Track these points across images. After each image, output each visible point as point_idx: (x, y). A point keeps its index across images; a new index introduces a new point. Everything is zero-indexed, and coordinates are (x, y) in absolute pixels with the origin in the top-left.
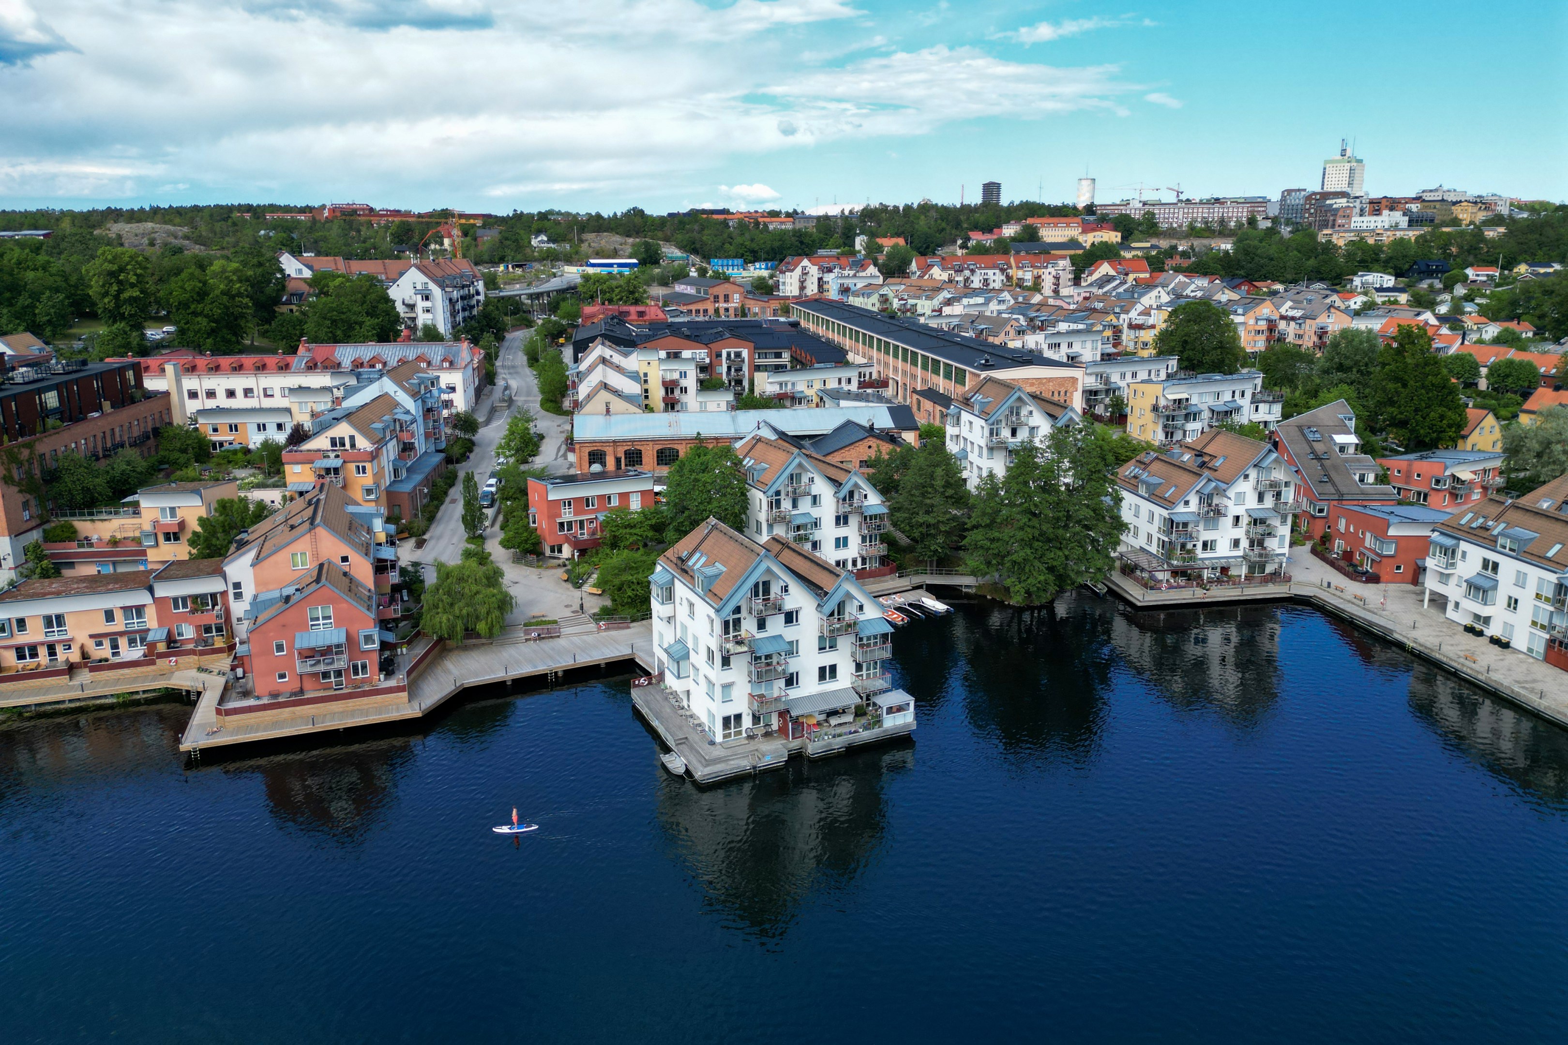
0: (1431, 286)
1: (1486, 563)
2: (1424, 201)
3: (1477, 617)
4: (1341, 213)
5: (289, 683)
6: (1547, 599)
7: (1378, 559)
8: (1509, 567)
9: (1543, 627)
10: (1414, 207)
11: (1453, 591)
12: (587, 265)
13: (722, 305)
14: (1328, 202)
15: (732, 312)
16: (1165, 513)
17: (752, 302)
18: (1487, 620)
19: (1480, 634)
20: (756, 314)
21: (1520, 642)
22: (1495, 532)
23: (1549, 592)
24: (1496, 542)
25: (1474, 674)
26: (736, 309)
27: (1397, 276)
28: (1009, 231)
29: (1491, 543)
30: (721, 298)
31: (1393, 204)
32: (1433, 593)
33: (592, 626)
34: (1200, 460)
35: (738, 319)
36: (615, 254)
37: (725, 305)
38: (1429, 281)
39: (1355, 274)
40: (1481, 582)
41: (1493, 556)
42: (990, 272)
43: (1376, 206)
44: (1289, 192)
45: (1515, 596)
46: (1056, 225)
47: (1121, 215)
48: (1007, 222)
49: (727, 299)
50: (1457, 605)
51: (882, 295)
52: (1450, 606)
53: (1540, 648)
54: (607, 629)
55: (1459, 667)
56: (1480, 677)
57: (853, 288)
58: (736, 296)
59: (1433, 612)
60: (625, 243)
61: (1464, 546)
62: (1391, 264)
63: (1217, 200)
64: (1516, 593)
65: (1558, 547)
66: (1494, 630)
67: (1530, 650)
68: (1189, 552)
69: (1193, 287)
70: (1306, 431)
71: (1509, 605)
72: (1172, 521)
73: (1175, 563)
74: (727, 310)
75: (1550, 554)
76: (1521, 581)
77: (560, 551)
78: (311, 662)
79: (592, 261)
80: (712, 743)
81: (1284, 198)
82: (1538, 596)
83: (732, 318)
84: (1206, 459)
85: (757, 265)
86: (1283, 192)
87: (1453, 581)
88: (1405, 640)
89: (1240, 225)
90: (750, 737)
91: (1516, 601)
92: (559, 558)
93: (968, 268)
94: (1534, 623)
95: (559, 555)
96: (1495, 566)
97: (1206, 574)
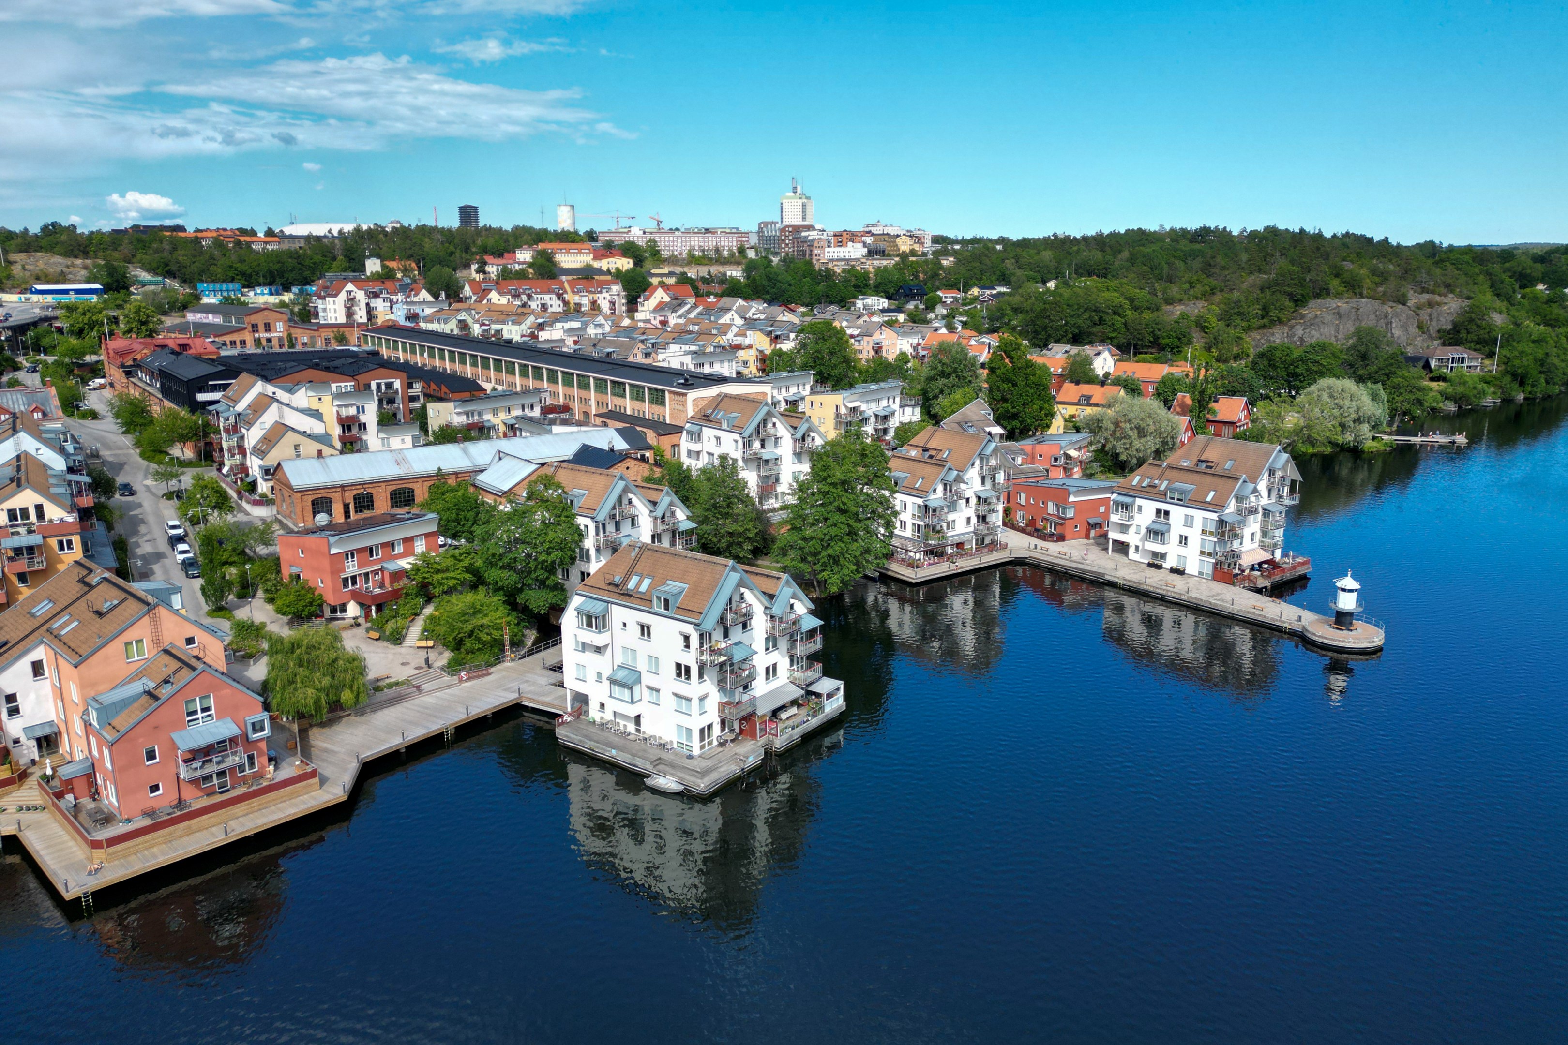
0: (916, 307)
1: (1158, 512)
2: (873, 235)
3: (1155, 554)
4: (816, 244)
5: (164, 797)
6: (1211, 533)
7: (1062, 522)
8: (1177, 513)
9: (1210, 554)
10: (869, 240)
11: (1132, 538)
12: (32, 293)
13: (264, 335)
14: (803, 234)
15: (275, 342)
16: (920, 501)
17: (299, 331)
18: (1163, 556)
19: (1159, 567)
20: (304, 344)
21: (1192, 568)
22: (1162, 488)
23: (1212, 527)
24: (1165, 495)
25: (1177, 596)
26: (280, 339)
27: (889, 298)
28: (524, 256)
29: (1162, 497)
30: (261, 327)
31: (853, 237)
32: (1115, 541)
33: (447, 679)
34: (927, 454)
35: (284, 350)
36: (62, 278)
37: (267, 335)
38: (915, 303)
39: (856, 297)
40: (1157, 527)
41: (1164, 507)
42: (547, 297)
43: (842, 238)
44: (766, 224)
45: (1184, 534)
46: (568, 252)
47: (626, 242)
48: (520, 247)
49: (268, 328)
50: (1137, 548)
51: (460, 321)
52: (1132, 550)
53: (1208, 570)
54: (469, 679)
55: (1164, 593)
56: (1183, 597)
57: (421, 314)
58: (280, 326)
59: (1118, 557)
60: (73, 265)
61: (1139, 501)
62: (881, 289)
63: (707, 231)
64: (1185, 531)
65: (1212, 494)
66: (1170, 562)
67: (1201, 573)
68: (939, 532)
69: (753, 310)
70: (965, 426)
71: (1181, 542)
72: (926, 506)
73: (933, 542)
74: (269, 340)
75: (1209, 499)
76: (1189, 522)
77: (344, 610)
78: (197, 764)
79: (40, 287)
80: (690, 757)
81: (760, 231)
82: (1204, 532)
83: (277, 349)
84: (933, 453)
85: (258, 290)
86: (760, 224)
87: (1132, 530)
88: (1116, 580)
89: (732, 255)
90: (721, 744)
91: (1186, 538)
92: (343, 619)
93: (524, 293)
94: (1202, 553)
95: (343, 615)
96: (1167, 513)
97: (949, 550)
